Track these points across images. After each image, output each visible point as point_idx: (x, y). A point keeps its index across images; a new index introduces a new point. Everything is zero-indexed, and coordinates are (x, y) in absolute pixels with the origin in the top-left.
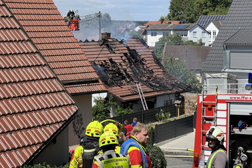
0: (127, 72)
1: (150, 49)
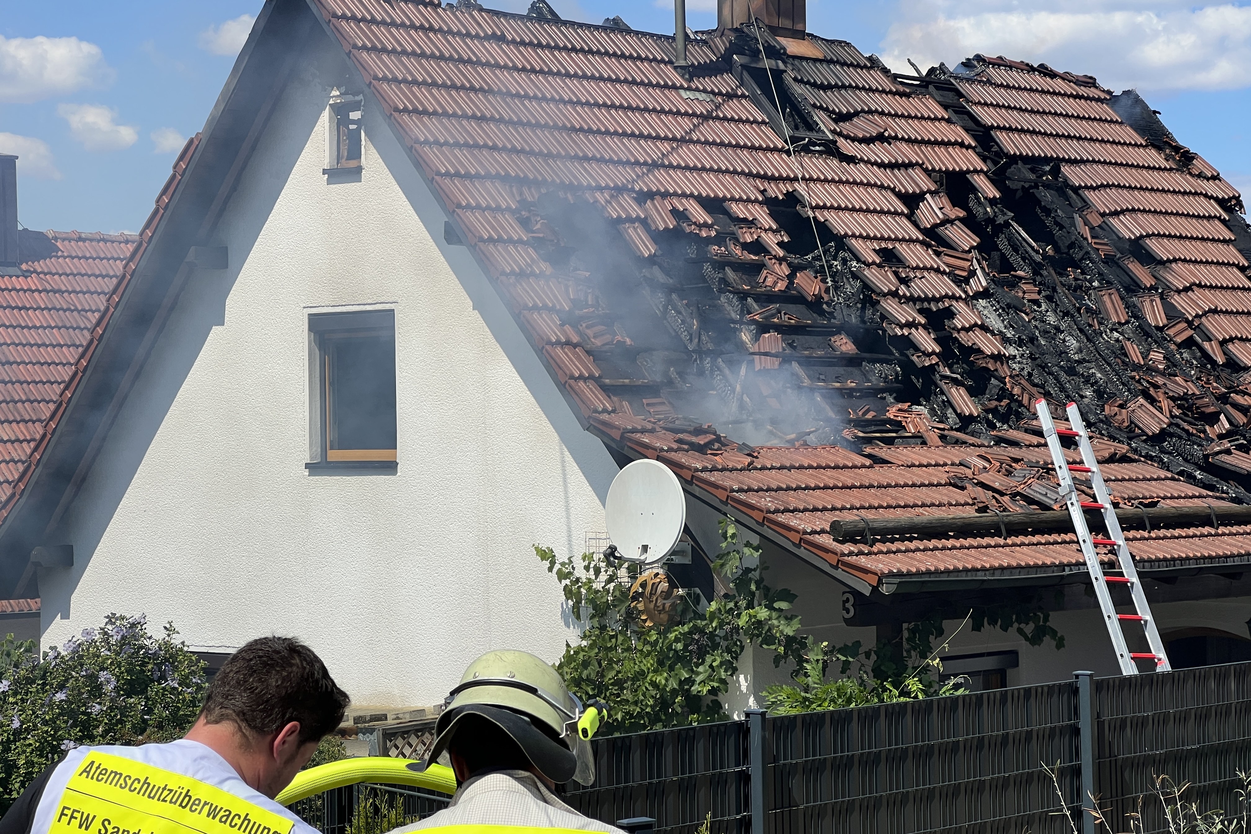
0: (963, 338)
1: (1200, 176)
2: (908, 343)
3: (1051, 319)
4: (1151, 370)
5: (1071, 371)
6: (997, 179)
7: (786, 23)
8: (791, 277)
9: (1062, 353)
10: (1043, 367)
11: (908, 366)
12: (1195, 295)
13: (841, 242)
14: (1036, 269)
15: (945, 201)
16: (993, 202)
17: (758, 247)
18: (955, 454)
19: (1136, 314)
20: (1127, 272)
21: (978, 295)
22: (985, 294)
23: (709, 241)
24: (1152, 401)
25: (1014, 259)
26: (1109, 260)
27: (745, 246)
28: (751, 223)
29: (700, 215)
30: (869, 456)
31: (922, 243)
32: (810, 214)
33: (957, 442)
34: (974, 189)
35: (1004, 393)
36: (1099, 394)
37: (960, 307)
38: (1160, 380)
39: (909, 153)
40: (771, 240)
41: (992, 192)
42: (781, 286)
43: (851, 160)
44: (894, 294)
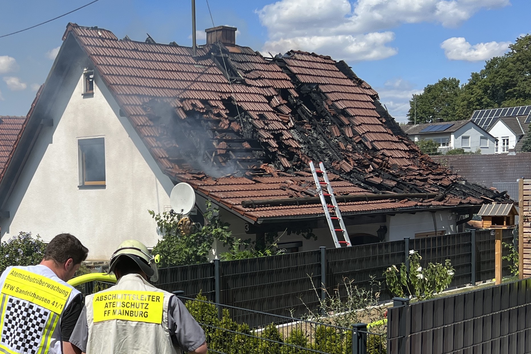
1: (365, 88)
2: (267, 144)
3: (315, 135)
4: (347, 151)
5: (321, 152)
6: (297, 90)
7: (229, 42)
8: (230, 124)
9: (318, 147)
10: (312, 151)
11: (267, 151)
12: (363, 127)
13: (246, 112)
14: (310, 119)
15: (280, 98)
16: (296, 98)
17: (219, 115)
18: (282, 179)
19: (343, 133)
20: (340, 120)
21: (291, 128)
22: (293, 128)
23: (203, 113)
24: (348, 161)
25: (303, 116)
26: (334, 116)
27: (215, 115)
28: (217, 107)
29: (201, 105)
30: (254, 180)
31: (273, 112)
32: (236, 104)
33: (283, 175)
34: (290, 94)
35: (299, 160)
36: (330, 159)
37: (285, 132)
38: (350, 154)
39: (269, 83)
40: (223, 113)
41: (296, 95)
42: (226, 127)
43: (250, 86)
44: (263, 129)
